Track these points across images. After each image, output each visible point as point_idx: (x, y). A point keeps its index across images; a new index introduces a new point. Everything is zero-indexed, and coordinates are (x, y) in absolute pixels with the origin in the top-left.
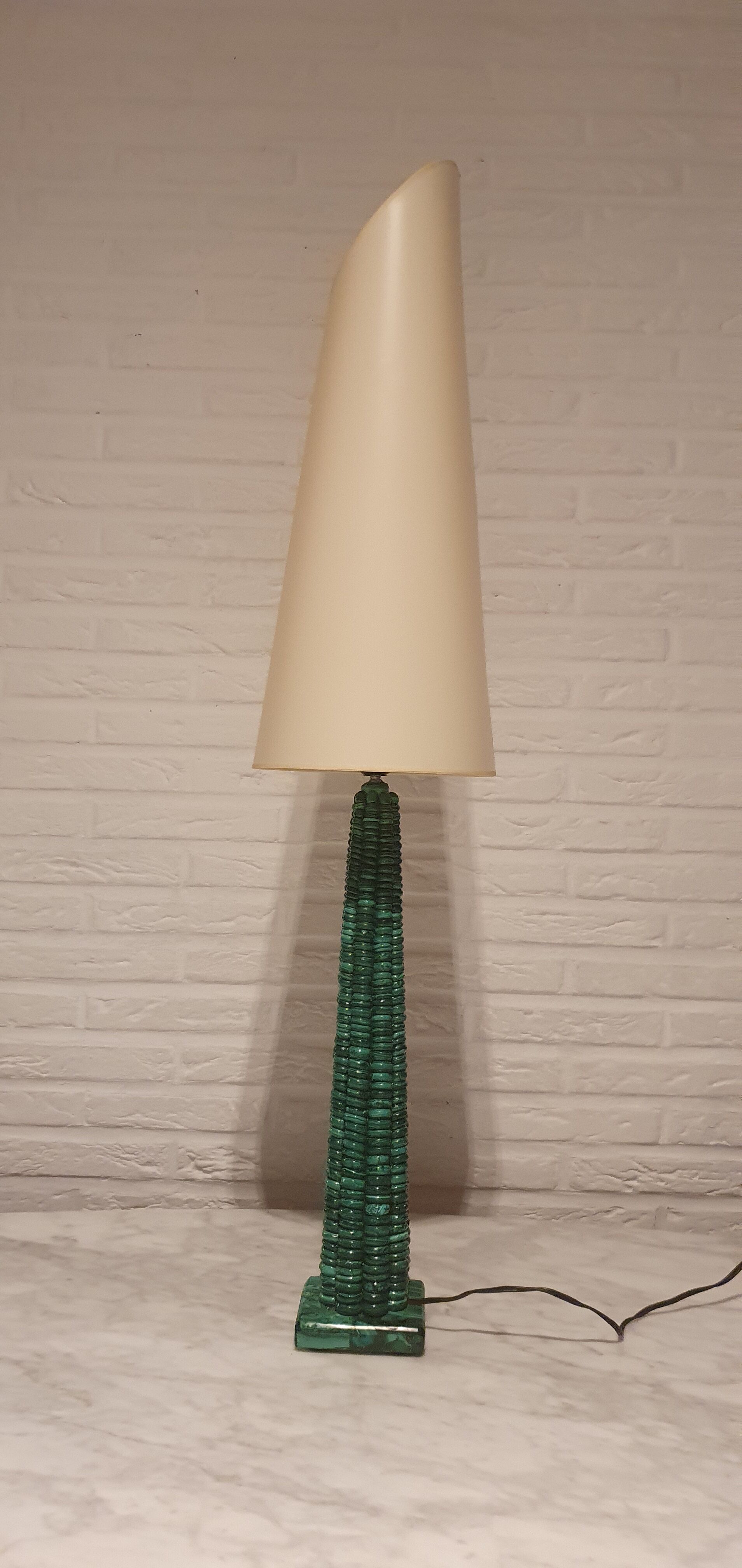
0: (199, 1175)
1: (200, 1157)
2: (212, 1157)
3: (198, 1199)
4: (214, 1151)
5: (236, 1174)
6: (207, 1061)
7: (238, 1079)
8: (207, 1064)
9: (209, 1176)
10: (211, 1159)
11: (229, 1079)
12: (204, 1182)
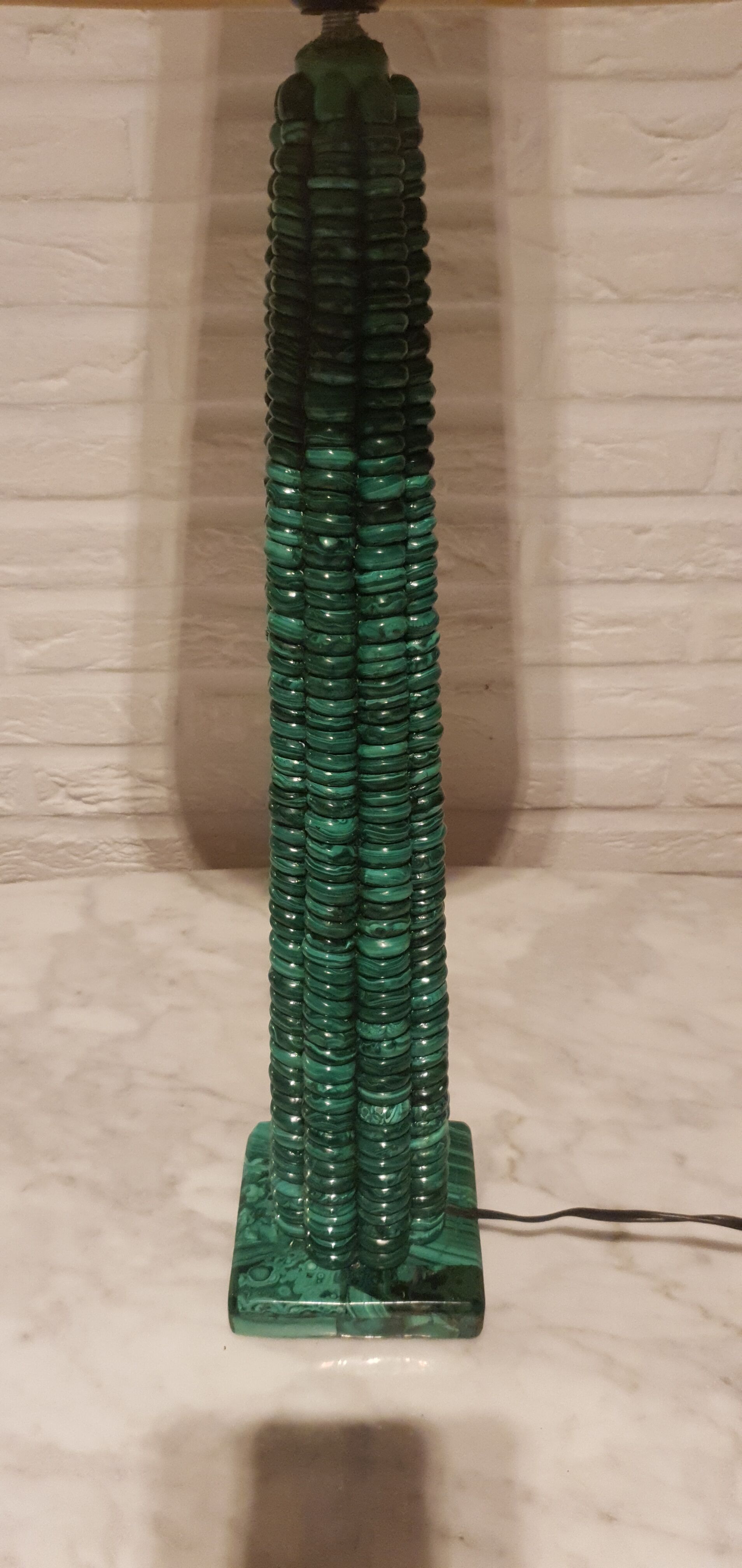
0: (78, 808)
1: (73, 784)
2: (94, 782)
3: (80, 842)
4: (95, 773)
5: (138, 804)
6: (58, 635)
7: (119, 664)
8: (58, 641)
9: (94, 808)
10: (93, 786)
11: (102, 664)
12: (86, 817)
